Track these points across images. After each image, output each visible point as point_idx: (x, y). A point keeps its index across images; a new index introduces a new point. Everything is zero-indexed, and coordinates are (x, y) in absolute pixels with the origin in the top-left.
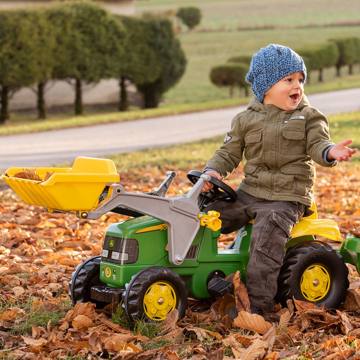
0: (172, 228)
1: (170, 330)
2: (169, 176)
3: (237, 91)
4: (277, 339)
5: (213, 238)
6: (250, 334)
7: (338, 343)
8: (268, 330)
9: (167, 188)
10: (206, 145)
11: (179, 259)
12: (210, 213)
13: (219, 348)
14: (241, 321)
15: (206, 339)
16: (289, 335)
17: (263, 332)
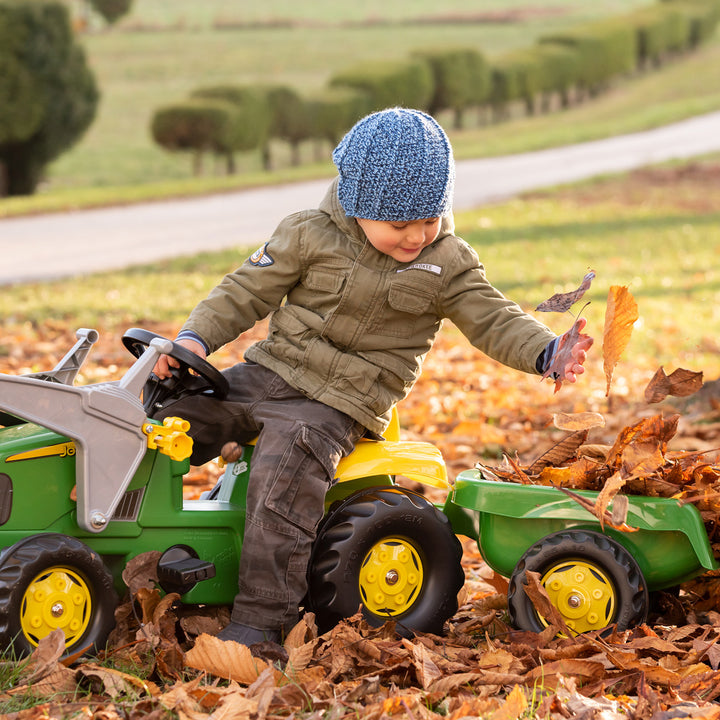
0: (86, 452)
1: (47, 673)
2: (83, 339)
3: (209, 161)
4: (277, 695)
5: (174, 476)
6: (219, 685)
7: (407, 705)
8: (259, 675)
9: (77, 365)
10: (139, 278)
11: (99, 519)
12: (169, 421)
13: (150, 712)
14: (201, 656)
15: (124, 694)
16: (302, 686)
17: (248, 680)
